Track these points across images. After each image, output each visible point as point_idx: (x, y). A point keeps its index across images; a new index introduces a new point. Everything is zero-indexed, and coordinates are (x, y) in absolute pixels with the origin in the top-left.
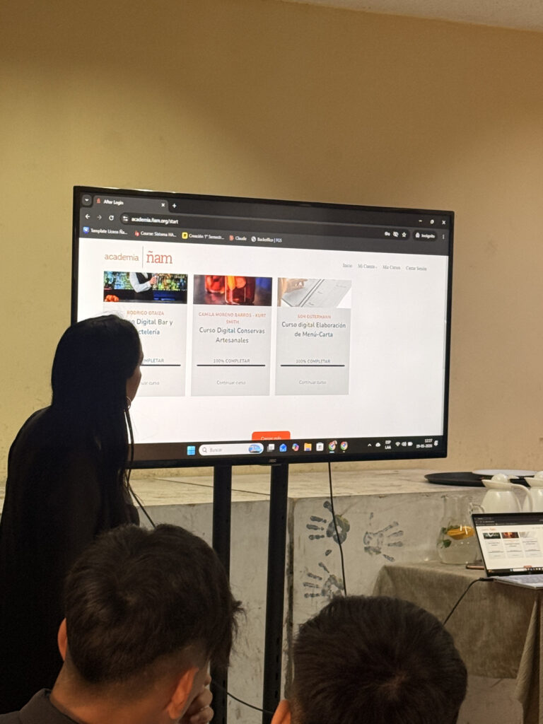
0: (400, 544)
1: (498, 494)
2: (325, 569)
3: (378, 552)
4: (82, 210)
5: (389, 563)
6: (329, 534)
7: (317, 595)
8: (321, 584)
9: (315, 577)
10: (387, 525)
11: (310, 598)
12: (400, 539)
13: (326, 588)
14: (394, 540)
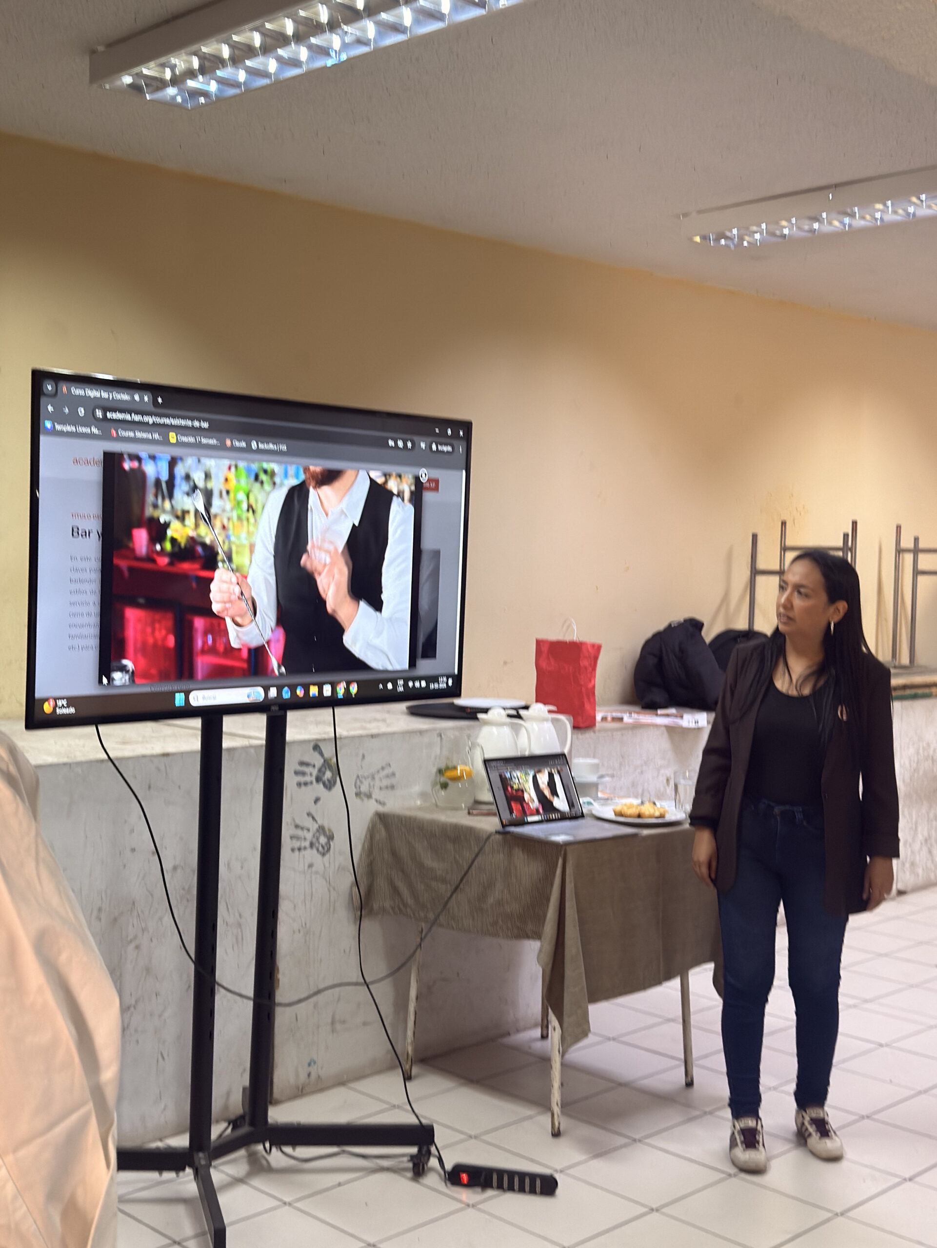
0: (392, 787)
1: (494, 730)
2: (313, 818)
3: (369, 796)
4: (43, 400)
5: (381, 809)
6: (318, 779)
7: (305, 848)
8: (309, 836)
9: (302, 829)
10: (380, 767)
11: (297, 852)
12: (393, 781)
13: (314, 840)
14: (386, 782)
